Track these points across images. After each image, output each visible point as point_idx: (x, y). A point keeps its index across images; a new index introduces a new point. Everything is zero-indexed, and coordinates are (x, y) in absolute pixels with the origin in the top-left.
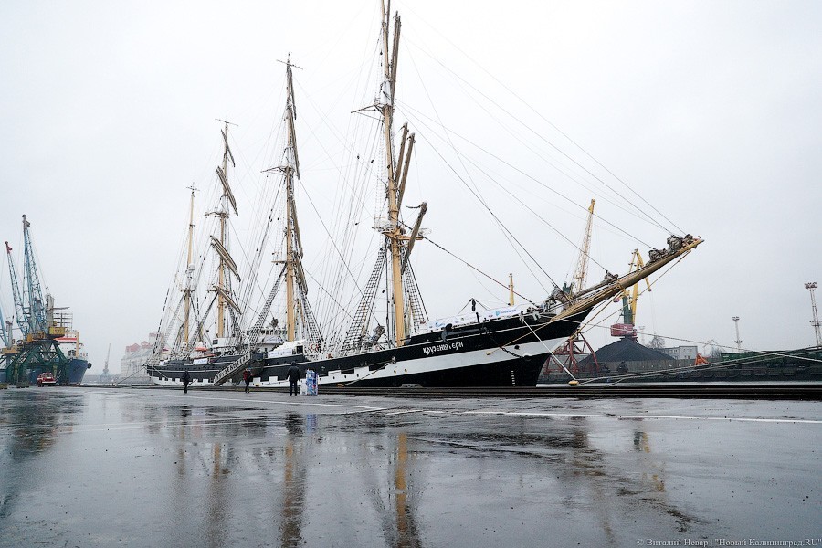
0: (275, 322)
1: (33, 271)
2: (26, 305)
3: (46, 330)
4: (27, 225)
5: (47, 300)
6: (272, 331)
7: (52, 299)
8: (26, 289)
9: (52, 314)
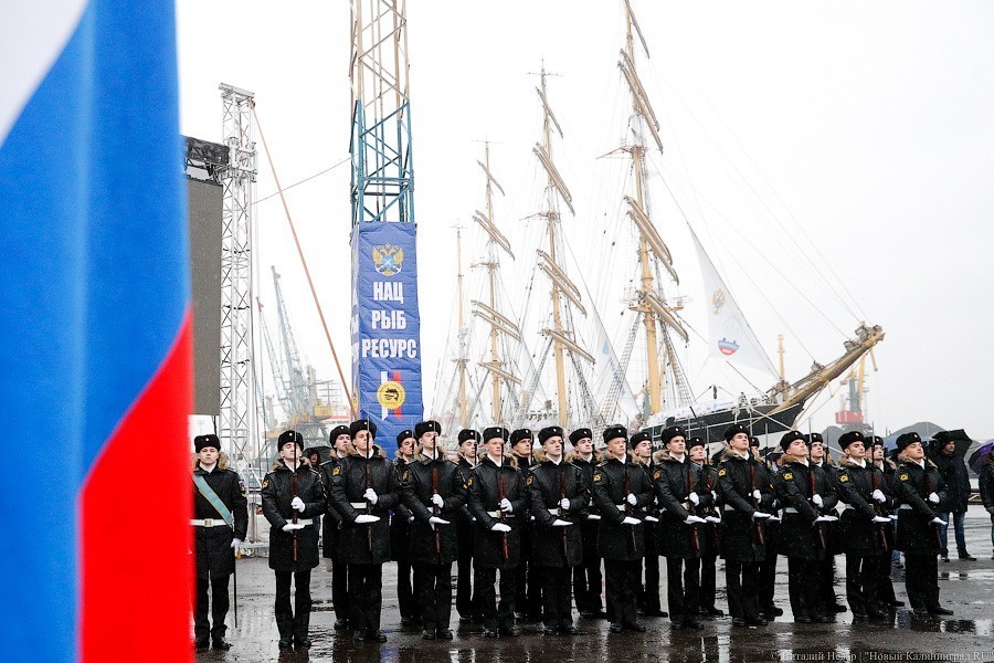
0: (549, 405)
1: (289, 337)
2: (287, 378)
3: (310, 411)
4: (277, 276)
5: (308, 373)
6: (545, 415)
7: (314, 371)
8: (284, 358)
9: (315, 390)
